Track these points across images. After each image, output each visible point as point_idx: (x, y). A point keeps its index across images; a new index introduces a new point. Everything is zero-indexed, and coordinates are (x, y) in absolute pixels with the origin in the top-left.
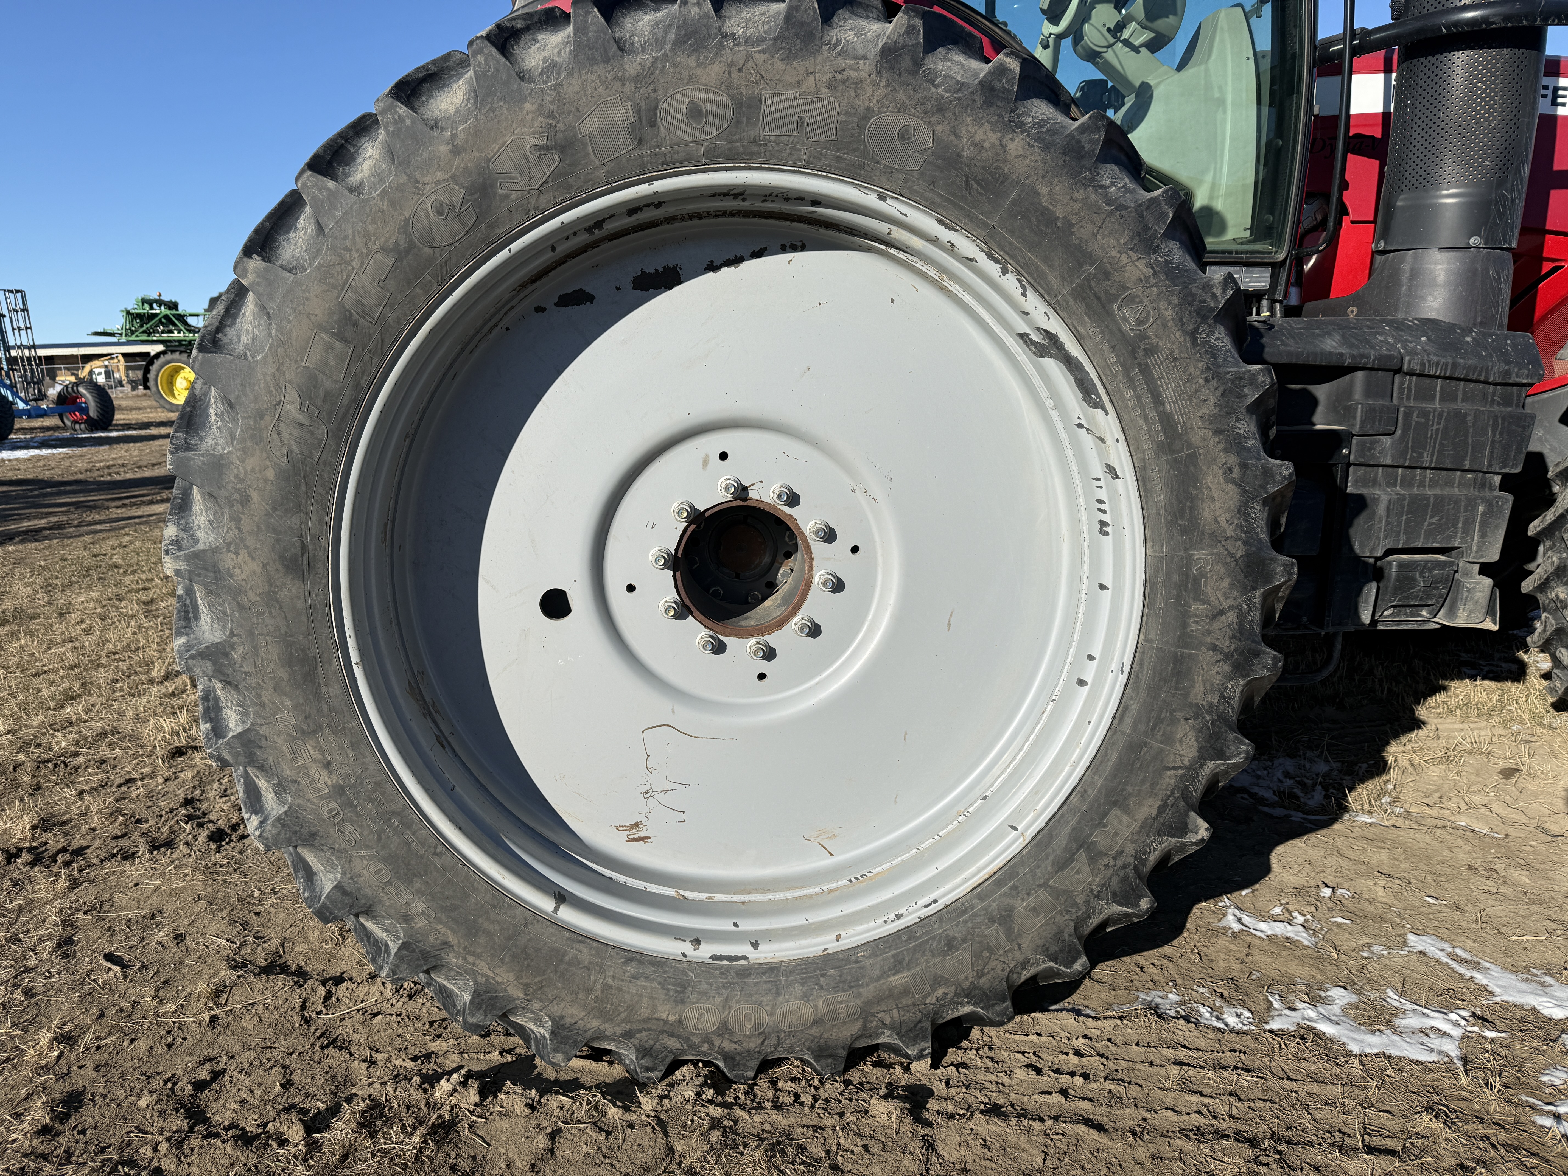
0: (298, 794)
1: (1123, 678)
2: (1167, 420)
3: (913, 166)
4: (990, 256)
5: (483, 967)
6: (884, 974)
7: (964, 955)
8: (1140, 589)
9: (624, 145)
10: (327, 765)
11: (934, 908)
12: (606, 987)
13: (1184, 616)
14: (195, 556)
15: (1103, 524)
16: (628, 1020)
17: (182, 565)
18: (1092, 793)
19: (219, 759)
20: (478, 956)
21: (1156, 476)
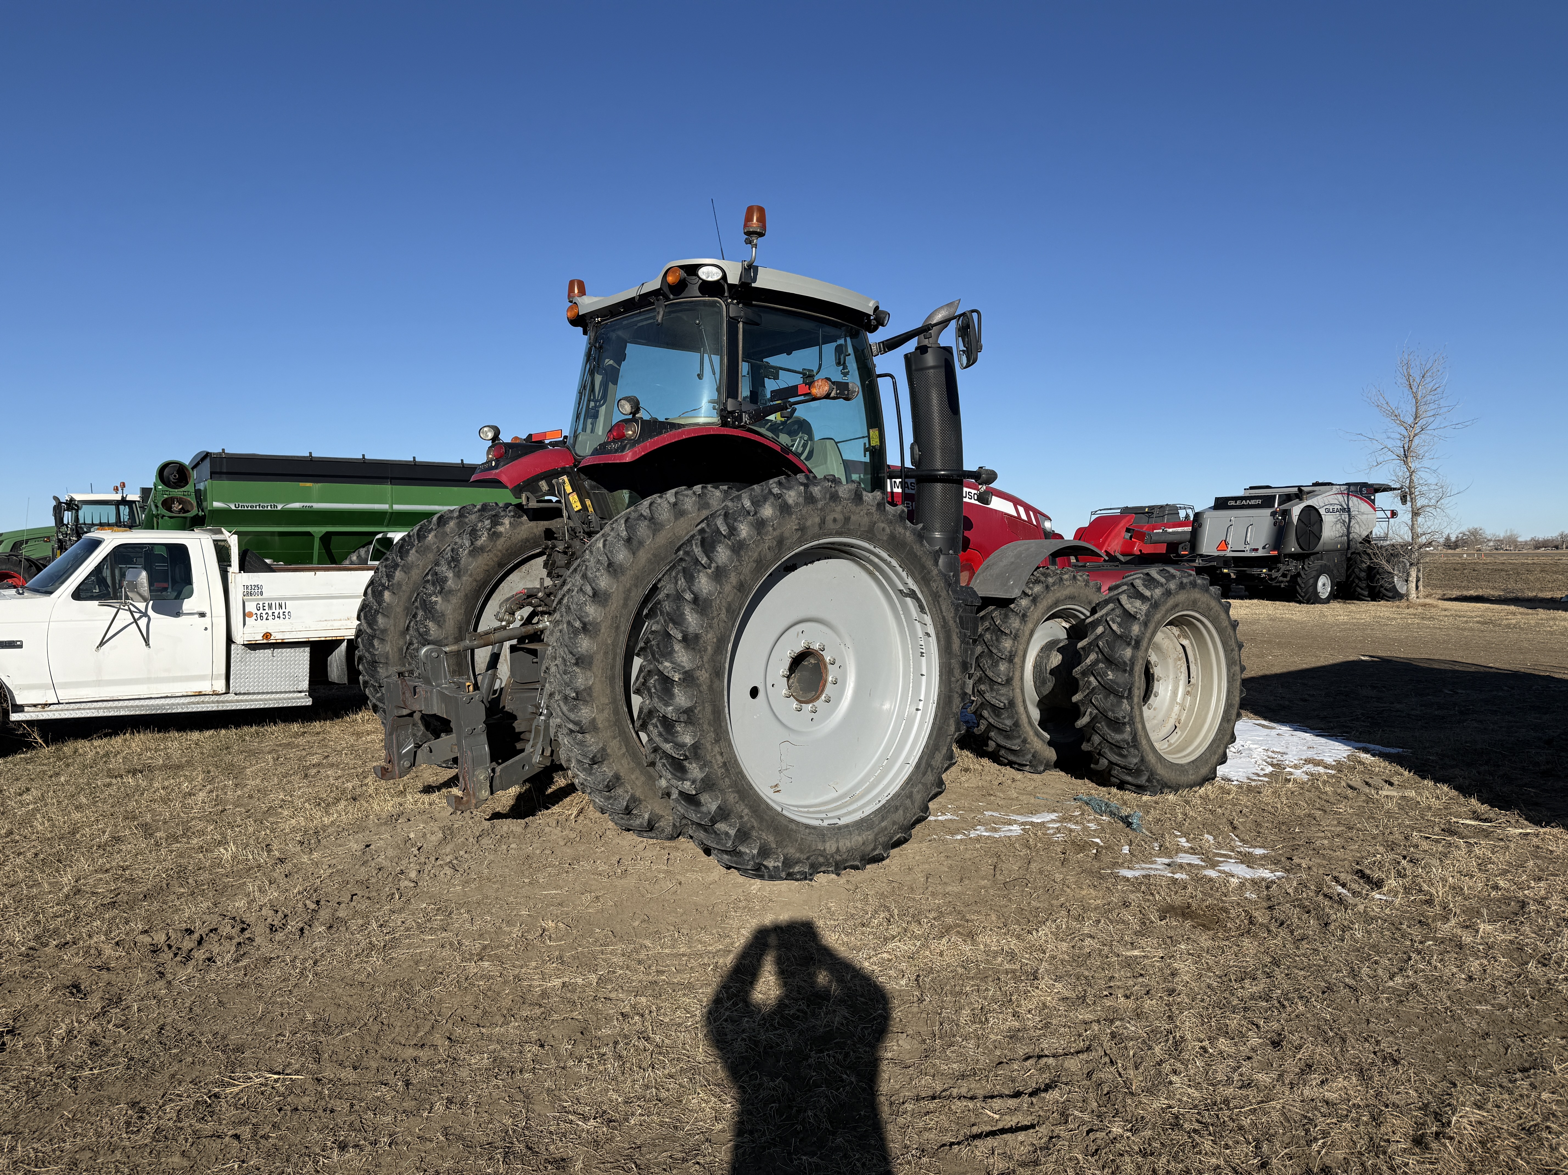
0: (711, 767)
1: (935, 705)
2: (944, 618)
3: (885, 538)
4: (900, 566)
5: (764, 836)
6: (880, 823)
7: (901, 812)
8: (938, 674)
9: (817, 529)
10: (722, 754)
11: (890, 797)
12: (802, 839)
13: (950, 682)
14: (686, 672)
15: (922, 653)
16: (808, 852)
17: (681, 676)
18: (930, 747)
19: (685, 755)
20: (763, 831)
21: (941, 635)
